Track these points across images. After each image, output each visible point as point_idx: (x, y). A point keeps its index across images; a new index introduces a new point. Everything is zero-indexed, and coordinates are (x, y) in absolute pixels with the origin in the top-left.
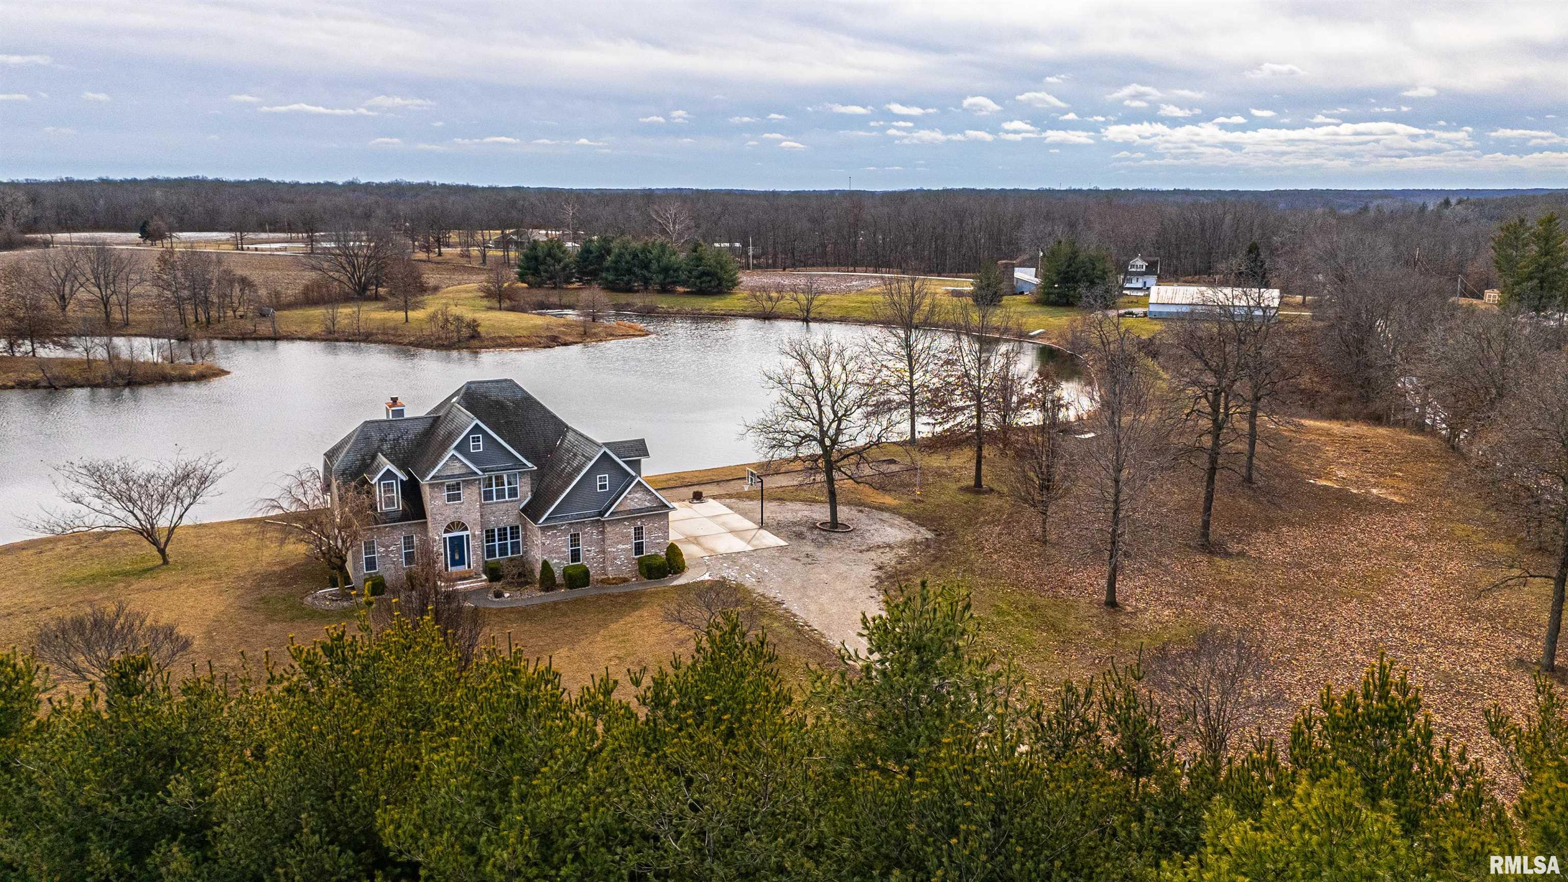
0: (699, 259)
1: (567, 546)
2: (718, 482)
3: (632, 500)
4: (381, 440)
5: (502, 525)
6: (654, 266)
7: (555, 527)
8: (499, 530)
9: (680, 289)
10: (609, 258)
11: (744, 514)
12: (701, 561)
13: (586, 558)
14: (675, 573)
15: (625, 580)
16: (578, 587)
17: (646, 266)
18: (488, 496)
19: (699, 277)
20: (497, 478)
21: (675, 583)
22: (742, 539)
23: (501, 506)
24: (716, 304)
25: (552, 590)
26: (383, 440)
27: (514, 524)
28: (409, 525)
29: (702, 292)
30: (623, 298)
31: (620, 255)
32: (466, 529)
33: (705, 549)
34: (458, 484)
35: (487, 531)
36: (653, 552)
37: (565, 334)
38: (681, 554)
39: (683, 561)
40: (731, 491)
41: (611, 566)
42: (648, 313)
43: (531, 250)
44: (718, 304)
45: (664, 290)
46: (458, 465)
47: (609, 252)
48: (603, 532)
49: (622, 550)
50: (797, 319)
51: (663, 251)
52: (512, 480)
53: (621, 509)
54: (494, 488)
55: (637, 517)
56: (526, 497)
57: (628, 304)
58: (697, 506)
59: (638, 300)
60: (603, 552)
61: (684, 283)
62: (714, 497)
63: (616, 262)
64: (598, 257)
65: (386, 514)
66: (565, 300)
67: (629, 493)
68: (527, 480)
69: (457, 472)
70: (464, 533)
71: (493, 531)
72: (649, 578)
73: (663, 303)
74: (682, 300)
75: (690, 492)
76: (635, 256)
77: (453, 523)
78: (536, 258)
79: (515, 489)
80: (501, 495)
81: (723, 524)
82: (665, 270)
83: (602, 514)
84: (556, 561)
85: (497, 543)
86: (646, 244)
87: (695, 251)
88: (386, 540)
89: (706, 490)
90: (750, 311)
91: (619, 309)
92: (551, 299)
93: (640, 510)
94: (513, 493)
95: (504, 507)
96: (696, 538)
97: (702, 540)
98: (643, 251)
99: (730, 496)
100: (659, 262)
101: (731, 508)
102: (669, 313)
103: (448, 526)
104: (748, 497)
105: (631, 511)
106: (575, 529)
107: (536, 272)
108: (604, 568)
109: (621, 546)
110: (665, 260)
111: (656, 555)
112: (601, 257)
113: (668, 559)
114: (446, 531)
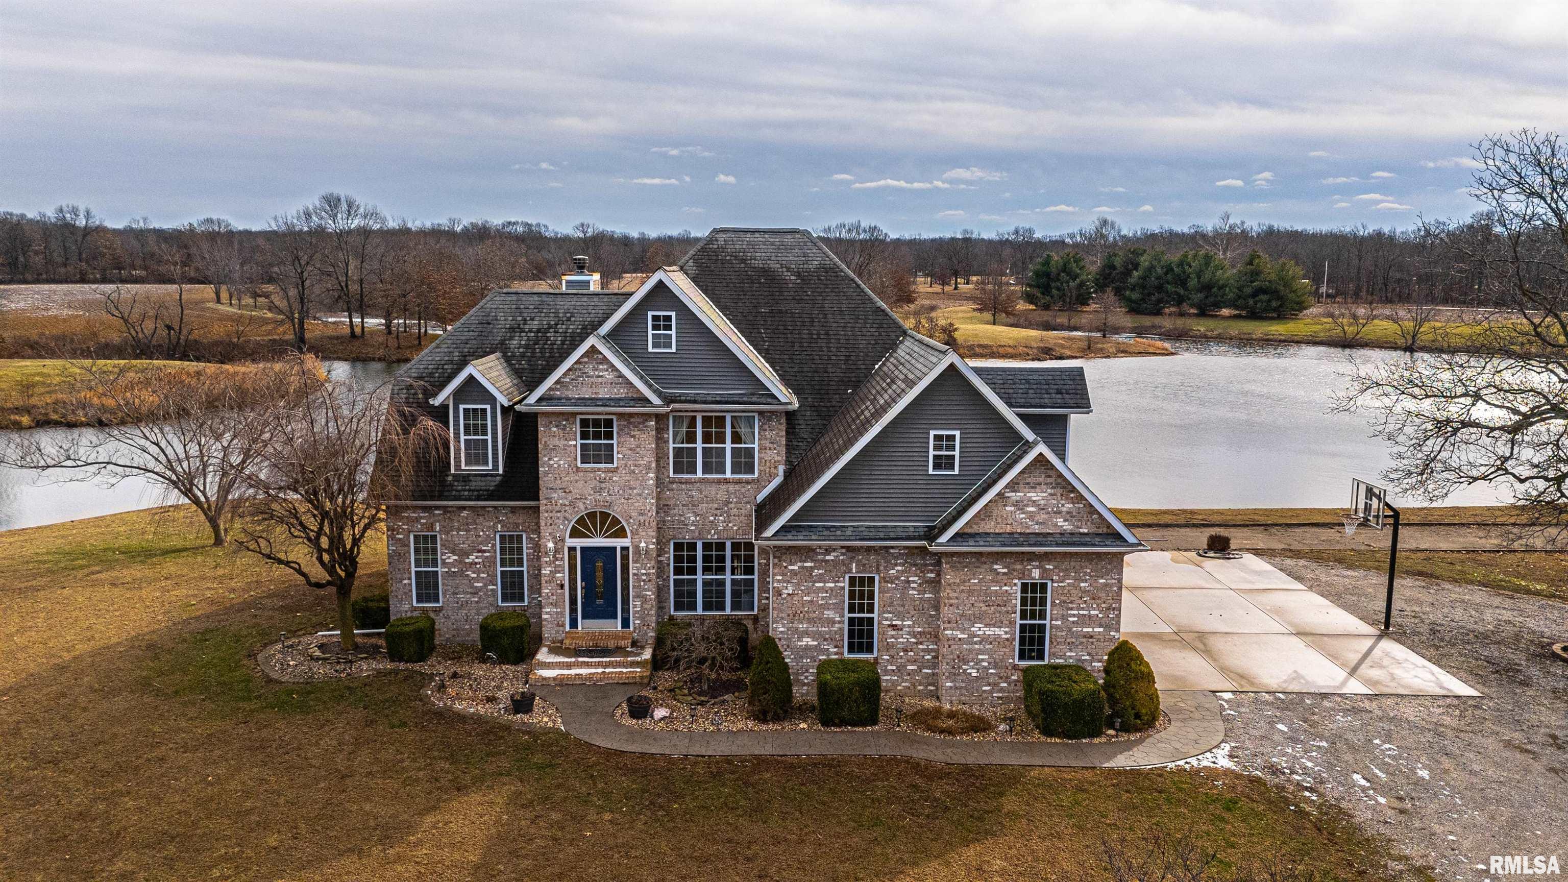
0: (1256, 274)
1: (838, 607)
2: (1266, 526)
3: (1019, 505)
4: (512, 329)
5: (712, 537)
6: (1193, 282)
7: (807, 553)
8: (707, 546)
9: (1225, 312)
10: (1135, 274)
11: (1337, 597)
12: (1211, 703)
13: (889, 647)
14: (1126, 728)
15: (979, 725)
16: (843, 723)
17: (1182, 281)
18: (684, 462)
19: (1255, 294)
20: (707, 421)
21: (1121, 761)
22: (1333, 657)
23: (712, 490)
24: (1273, 328)
25: (777, 719)
26: (515, 329)
27: (739, 538)
28: (514, 510)
29: (1254, 315)
30: (1147, 321)
31: (1151, 268)
32: (621, 533)
33: (1225, 670)
34: (609, 423)
35: (678, 547)
36: (1071, 656)
37: (1062, 346)
38: (1149, 677)
39: (1153, 698)
40: (1296, 546)
41: (953, 676)
42: (1178, 336)
43: (1043, 265)
44: (1277, 329)
45: (1203, 313)
46: (609, 376)
47: (1136, 266)
48: (935, 584)
49: (984, 639)
50: (1395, 347)
51: (1207, 264)
52: (743, 430)
53: (989, 526)
54: (699, 445)
55: (1031, 557)
56: (772, 476)
57: (1154, 327)
58: (1214, 565)
59: (1167, 323)
60: (936, 637)
61: (1232, 305)
62: (1257, 552)
63: (1144, 278)
64: (1122, 273)
65: (466, 478)
66: (1073, 322)
67: (1013, 486)
68: (778, 433)
69: (604, 393)
70: (618, 543)
71: (692, 546)
72: (1047, 731)
73: (1201, 326)
74: (1226, 323)
75: (1202, 537)
76: (1169, 269)
77: (591, 516)
78: (1048, 275)
79: (750, 453)
80: (713, 463)
81: (1277, 612)
82: (1207, 288)
83: (931, 534)
84: (807, 641)
85: (700, 577)
86: (1186, 256)
87: (1251, 263)
88: (460, 537)
89: (1237, 538)
90: (1322, 336)
91: (1140, 332)
92: (1058, 320)
93: (1041, 538)
94: (744, 462)
95: (720, 493)
96: (1202, 636)
97: (1218, 644)
98: (1181, 264)
99: (1296, 554)
100: (1199, 278)
101: (1299, 579)
102: (1206, 337)
103: (581, 521)
104: (1340, 561)
105: (1012, 538)
106: (862, 566)
107: (1046, 289)
108: (933, 679)
109: (979, 629)
110: (1207, 276)
111: (1078, 668)
112: (1127, 273)
113: (1107, 686)
114: (575, 533)
